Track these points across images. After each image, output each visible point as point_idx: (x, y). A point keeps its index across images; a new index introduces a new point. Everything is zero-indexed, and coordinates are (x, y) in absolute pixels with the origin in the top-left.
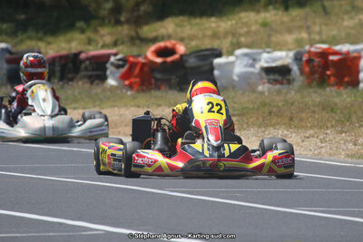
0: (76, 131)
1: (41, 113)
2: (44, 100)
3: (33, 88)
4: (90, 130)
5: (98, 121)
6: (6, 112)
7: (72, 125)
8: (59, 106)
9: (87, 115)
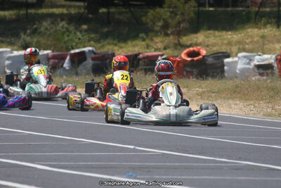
0: (194, 118)
1: (168, 104)
2: (171, 94)
3: (164, 85)
4: (204, 118)
5: (210, 111)
6: (143, 102)
7: (191, 113)
8: (182, 98)
9: (203, 106)
